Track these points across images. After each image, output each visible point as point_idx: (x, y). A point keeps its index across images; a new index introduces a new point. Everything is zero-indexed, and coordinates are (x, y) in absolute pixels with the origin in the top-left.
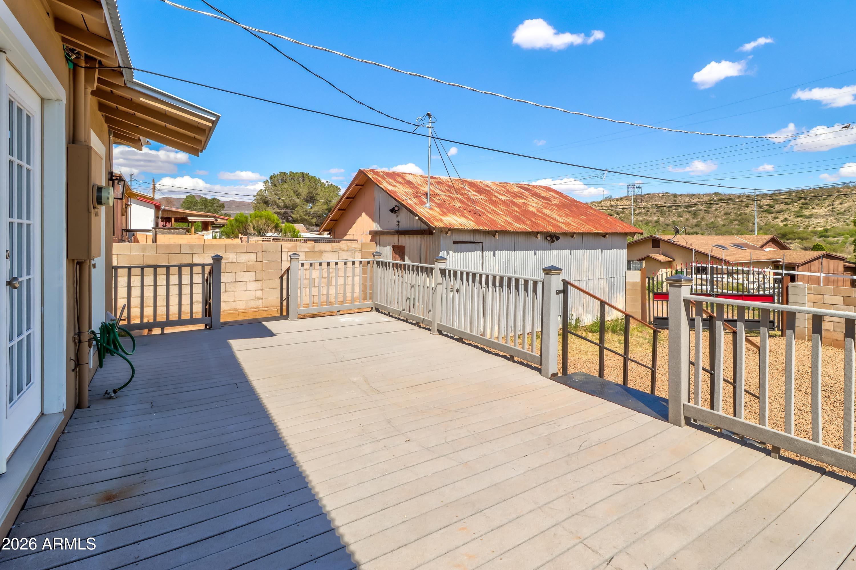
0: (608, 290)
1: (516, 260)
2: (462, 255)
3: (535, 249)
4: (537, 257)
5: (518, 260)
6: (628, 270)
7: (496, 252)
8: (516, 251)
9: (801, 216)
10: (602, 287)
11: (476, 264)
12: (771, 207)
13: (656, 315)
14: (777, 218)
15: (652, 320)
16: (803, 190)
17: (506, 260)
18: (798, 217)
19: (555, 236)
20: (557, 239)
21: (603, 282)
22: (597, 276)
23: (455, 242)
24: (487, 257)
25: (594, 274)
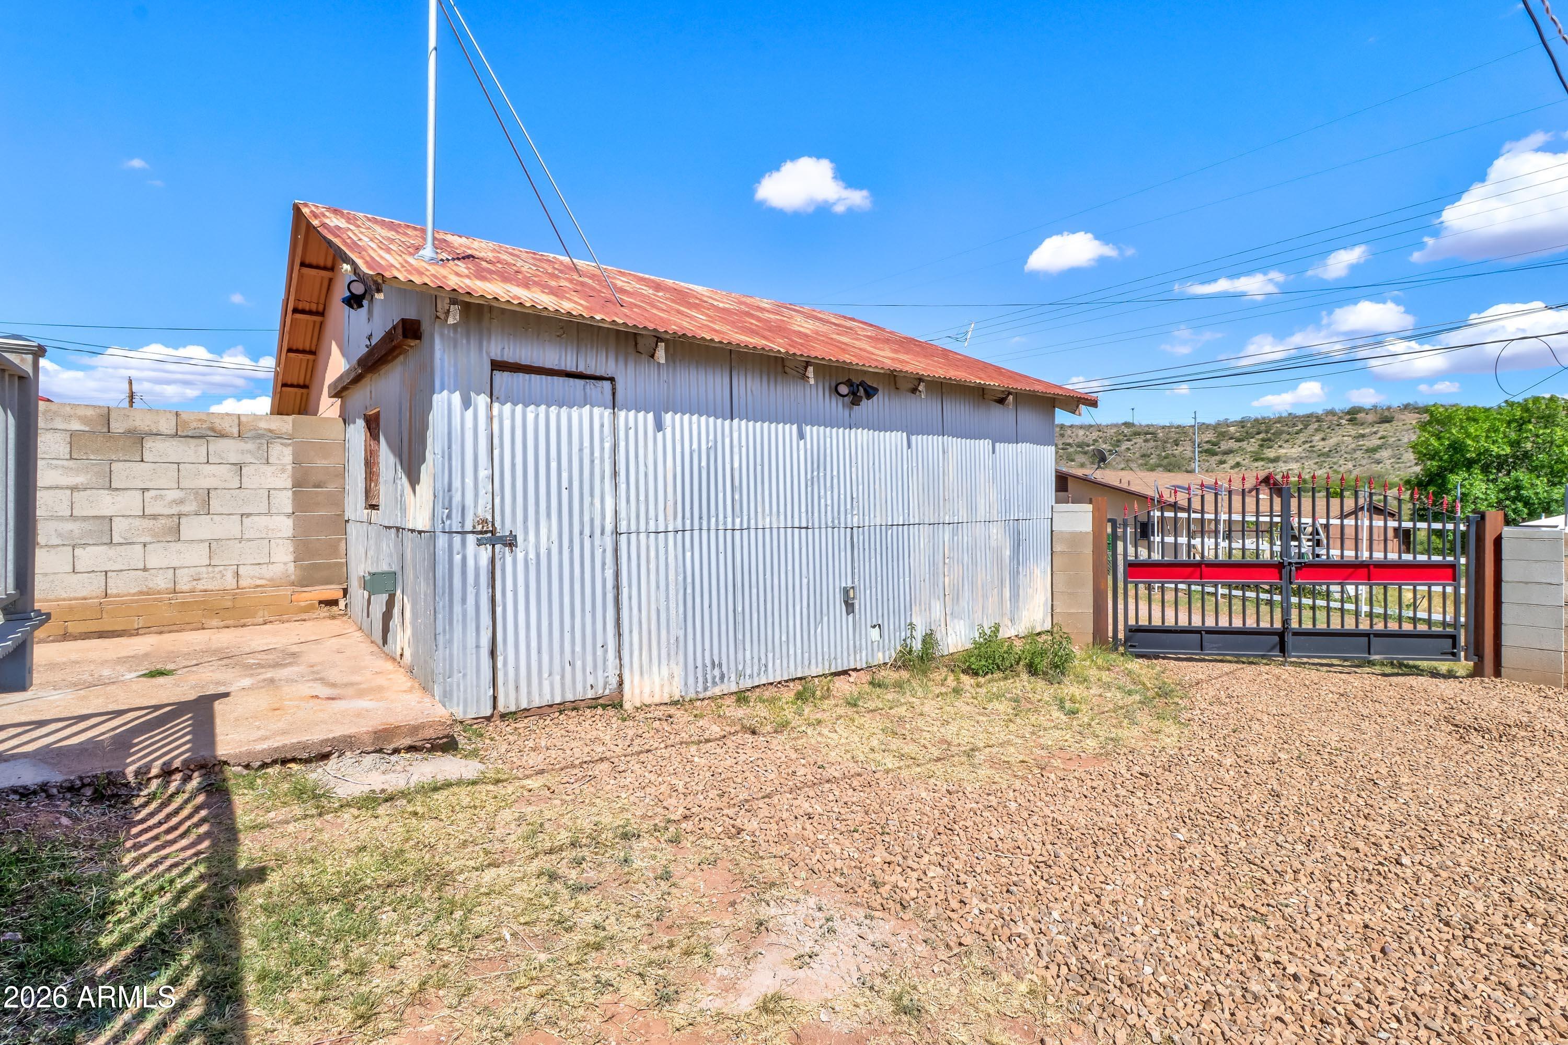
0: (1008, 553)
1: (736, 450)
2: (530, 417)
3: (801, 419)
4: (809, 446)
5: (744, 450)
6: (1057, 502)
7: (668, 417)
8: (736, 421)
9: (1262, 459)
10: (993, 543)
11: (587, 451)
12: (1214, 444)
13: (1132, 622)
14: (1223, 462)
15: (1121, 635)
16: (1264, 418)
17: (704, 447)
18: (1256, 460)
19: (862, 384)
20: (869, 396)
21: (996, 531)
22: (981, 514)
23: (498, 366)
24: (632, 432)
25: (972, 507)
